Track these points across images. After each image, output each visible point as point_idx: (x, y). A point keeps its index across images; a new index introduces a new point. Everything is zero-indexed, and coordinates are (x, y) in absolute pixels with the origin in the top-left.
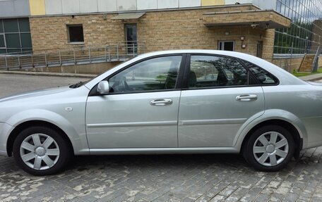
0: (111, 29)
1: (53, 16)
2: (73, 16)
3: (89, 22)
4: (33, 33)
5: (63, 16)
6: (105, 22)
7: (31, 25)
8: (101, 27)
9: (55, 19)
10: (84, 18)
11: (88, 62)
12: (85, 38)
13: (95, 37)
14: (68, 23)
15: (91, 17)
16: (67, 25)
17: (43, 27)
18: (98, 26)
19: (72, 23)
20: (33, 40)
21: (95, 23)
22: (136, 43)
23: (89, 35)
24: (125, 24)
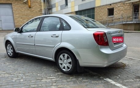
0: (126, 8)
1: (103, 6)
2: (111, 5)
3: (117, 6)
4: (95, 14)
5: (106, 5)
6: (124, 5)
7: (95, 10)
8: (122, 8)
9: (104, 7)
10: (115, 5)
11: (113, 25)
12: (114, 14)
13: (118, 13)
14: (108, 8)
15: (118, 4)
16: (108, 9)
17: (99, 11)
18: (120, 8)
19: (110, 8)
20: (95, 16)
21: (119, 6)
22: (138, 14)
23: (116, 12)
24: (133, 5)
